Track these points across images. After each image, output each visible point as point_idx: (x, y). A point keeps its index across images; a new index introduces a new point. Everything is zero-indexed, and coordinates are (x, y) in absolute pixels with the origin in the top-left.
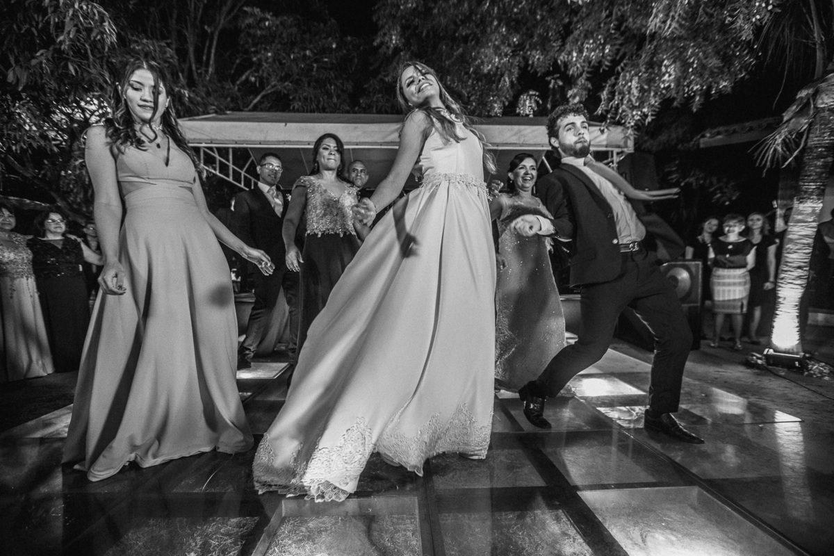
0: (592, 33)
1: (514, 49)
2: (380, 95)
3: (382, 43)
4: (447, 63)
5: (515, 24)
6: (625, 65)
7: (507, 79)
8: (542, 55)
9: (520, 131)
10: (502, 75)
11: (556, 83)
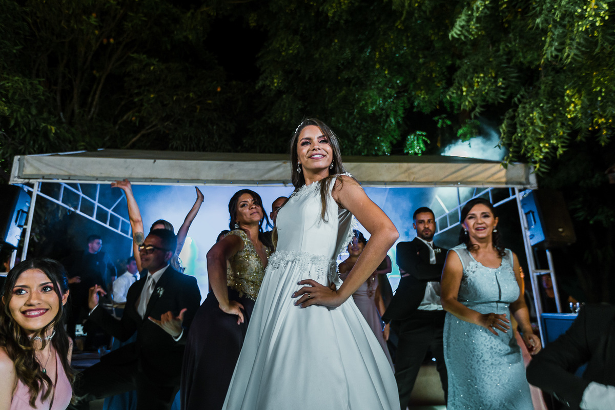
0: (482, 67)
1: (397, 90)
2: (264, 136)
3: (264, 87)
4: (330, 105)
5: (398, 67)
6: (522, 97)
7: (393, 120)
8: (427, 94)
9: (409, 169)
10: (388, 116)
11: (443, 122)
